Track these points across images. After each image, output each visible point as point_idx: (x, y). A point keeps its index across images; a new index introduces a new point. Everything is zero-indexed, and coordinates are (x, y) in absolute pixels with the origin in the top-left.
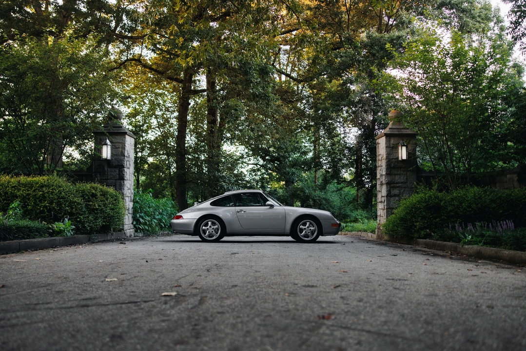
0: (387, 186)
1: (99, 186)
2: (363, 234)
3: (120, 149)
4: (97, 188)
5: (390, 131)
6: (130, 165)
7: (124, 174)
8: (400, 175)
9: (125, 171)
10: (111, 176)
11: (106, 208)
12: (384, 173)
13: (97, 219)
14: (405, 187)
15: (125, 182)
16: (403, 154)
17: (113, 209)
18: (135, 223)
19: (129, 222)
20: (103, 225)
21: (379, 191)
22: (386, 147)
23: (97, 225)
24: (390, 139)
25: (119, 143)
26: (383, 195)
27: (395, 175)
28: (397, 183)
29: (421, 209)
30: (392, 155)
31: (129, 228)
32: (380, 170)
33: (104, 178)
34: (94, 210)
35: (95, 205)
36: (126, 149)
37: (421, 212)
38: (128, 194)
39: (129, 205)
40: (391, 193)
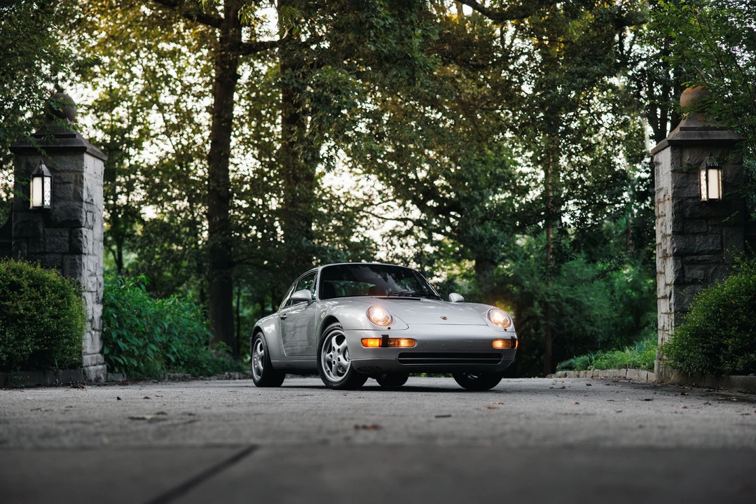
0: (675, 260)
1: (25, 266)
2: (631, 374)
3: (72, 186)
4: (21, 271)
5: (683, 135)
6: (94, 220)
7: (80, 242)
8: (705, 234)
9: (84, 233)
10: (54, 246)
11: (42, 313)
12: (669, 231)
13: (23, 339)
14: (717, 263)
15: (85, 259)
16: (711, 185)
17: (56, 317)
18: (106, 351)
19: (94, 348)
20: (35, 351)
21: (661, 273)
22: (672, 171)
23: (21, 351)
24: (681, 152)
25: (69, 171)
26: (669, 282)
27: (695, 234)
28: (698, 254)
29: (738, 307)
30: (687, 190)
31: (94, 362)
32: (662, 224)
33: (38, 250)
34: (14, 318)
35: (17, 308)
36: (85, 185)
37: (738, 314)
38: (90, 285)
39: (94, 310)
40: (684, 276)
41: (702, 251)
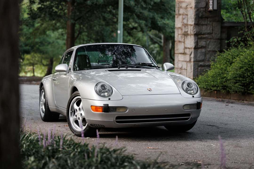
0: (195, 37)
8: (206, 25)
14: (211, 39)
16: (214, 3)
26: (188, 47)
27: (203, 25)
28: (203, 34)
30: (200, 4)
40: (198, 45)
41: (205, 33)
